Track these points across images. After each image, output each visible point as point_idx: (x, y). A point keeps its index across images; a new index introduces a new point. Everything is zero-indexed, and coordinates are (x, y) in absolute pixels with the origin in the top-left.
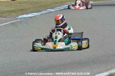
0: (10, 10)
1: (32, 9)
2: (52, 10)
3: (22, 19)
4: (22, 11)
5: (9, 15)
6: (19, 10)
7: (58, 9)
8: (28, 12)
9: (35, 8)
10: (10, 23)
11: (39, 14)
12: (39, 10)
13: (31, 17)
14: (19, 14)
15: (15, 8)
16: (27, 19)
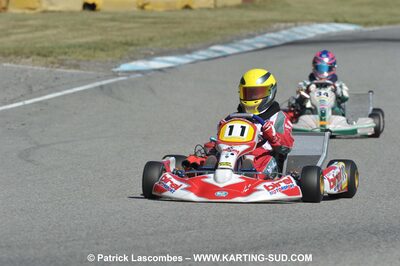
0: (87, 43)
1: (159, 44)
2: (228, 50)
3: (133, 76)
4: (126, 47)
5: (88, 61)
6: (115, 43)
7: (246, 45)
8: (148, 52)
9: (169, 41)
10: (96, 88)
11: (188, 61)
12: (182, 46)
13: (160, 70)
14: (121, 58)
15: (101, 34)
16: (149, 74)
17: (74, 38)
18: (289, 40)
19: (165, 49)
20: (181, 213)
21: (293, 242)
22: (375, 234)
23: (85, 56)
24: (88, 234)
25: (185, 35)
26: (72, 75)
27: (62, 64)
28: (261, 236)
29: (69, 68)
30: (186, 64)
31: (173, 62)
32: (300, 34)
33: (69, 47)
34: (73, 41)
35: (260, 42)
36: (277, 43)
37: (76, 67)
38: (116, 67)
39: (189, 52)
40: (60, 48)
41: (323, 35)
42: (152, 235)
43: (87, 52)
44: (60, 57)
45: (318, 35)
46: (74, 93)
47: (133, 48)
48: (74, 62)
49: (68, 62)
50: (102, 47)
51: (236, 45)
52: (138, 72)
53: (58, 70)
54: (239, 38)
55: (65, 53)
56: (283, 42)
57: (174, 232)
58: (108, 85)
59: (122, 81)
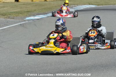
0: (16, 11)
1: (38, 12)
4: (28, 13)
5: (17, 17)
6: (24, 11)
8: (34, 14)
9: (40, 11)
10: (19, 25)
12: (44, 12)
13: (38, 19)
14: (26, 16)
15: (20, 9)
16: (35, 20)
17: (13, 10)
18: (76, 10)
19: (40, 13)
20: (45, 61)
21: (78, 69)
22: (102, 67)
24: (17, 68)
25: (45, 9)
26: (12, 21)
27: (9, 18)
28: (69, 68)
29: (11, 19)
30: (45, 17)
31: (42, 17)
32: (79, 8)
33: (11, 13)
34: (12, 11)
37: (13, 18)
38: (25, 19)
39: (46, 14)
40: (8, 13)
41: (86, 8)
42: (36, 68)
43: (16, 14)
44: (8, 16)
45: (84, 8)
46: (12, 26)
47: (30, 13)
48: (12, 17)
49: (11, 17)
50: (21, 13)
52: (31, 20)
53: (8, 19)
55: (10, 15)
57: (43, 67)
58: (23, 24)
59: (27, 23)
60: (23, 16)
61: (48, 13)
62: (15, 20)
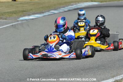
2: (56, 12)
4: (23, 12)
6: (19, 11)
7: (62, 10)
8: (30, 13)
10: (11, 26)
12: (41, 11)
13: (32, 19)
14: (20, 16)
16: (28, 21)
17: (7, 10)
18: (76, 8)
19: (36, 12)
23: (9, 16)
30: (41, 17)
31: (37, 17)
32: (80, 6)
33: (4, 13)
35: (66, 9)
36: (72, 9)
38: (18, 19)
39: (43, 13)
40: (1, 13)
41: (87, 6)
43: (10, 14)
47: (25, 12)
48: (5, 18)
50: (15, 13)
51: (59, 10)
52: (25, 20)
54: (60, 8)
55: (3, 15)
56: (74, 9)
58: (15, 25)
59: (20, 23)
60: (17, 16)
61: (45, 12)
62: (8, 21)
